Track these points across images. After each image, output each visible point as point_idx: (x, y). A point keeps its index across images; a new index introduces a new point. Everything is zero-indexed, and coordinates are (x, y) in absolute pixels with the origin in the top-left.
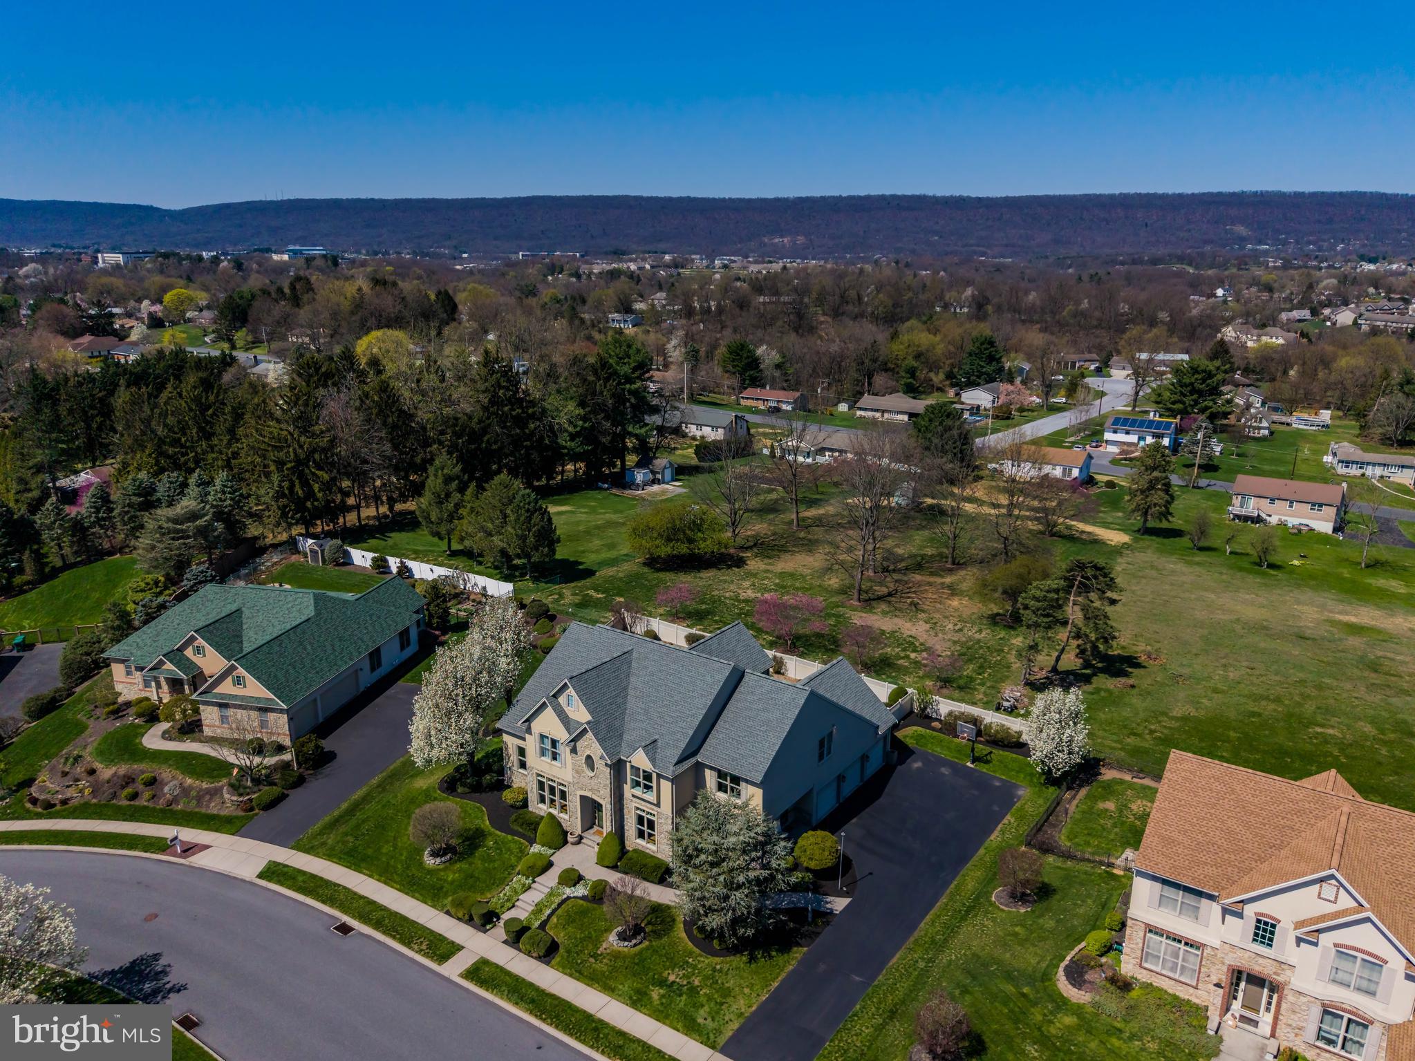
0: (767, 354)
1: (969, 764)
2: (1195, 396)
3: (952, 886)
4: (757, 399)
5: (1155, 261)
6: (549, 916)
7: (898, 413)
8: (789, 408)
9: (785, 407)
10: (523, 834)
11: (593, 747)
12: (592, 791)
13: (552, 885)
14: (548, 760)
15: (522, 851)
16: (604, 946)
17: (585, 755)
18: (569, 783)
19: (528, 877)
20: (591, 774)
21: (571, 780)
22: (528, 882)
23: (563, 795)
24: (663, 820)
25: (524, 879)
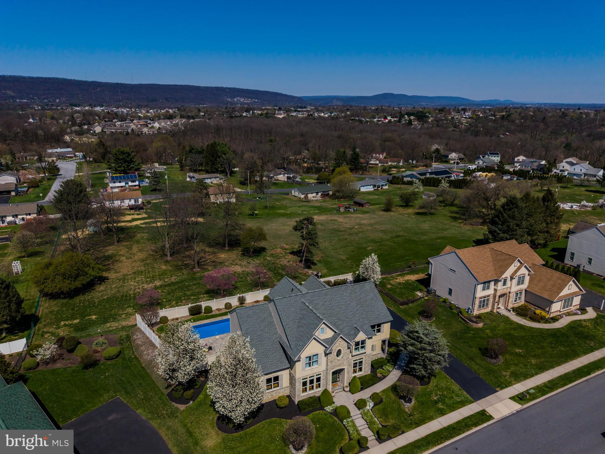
2: (126, 164)
6: (378, 420)
10: (313, 409)
11: (340, 344)
12: (339, 366)
13: (359, 412)
14: (310, 368)
15: (326, 415)
16: (407, 410)
17: (337, 351)
18: (323, 371)
19: (349, 417)
20: (339, 358)
21: (325, 369)
22: (351, 419)
23: (318, 380)
24: (367, 358)
25: (348, 420)
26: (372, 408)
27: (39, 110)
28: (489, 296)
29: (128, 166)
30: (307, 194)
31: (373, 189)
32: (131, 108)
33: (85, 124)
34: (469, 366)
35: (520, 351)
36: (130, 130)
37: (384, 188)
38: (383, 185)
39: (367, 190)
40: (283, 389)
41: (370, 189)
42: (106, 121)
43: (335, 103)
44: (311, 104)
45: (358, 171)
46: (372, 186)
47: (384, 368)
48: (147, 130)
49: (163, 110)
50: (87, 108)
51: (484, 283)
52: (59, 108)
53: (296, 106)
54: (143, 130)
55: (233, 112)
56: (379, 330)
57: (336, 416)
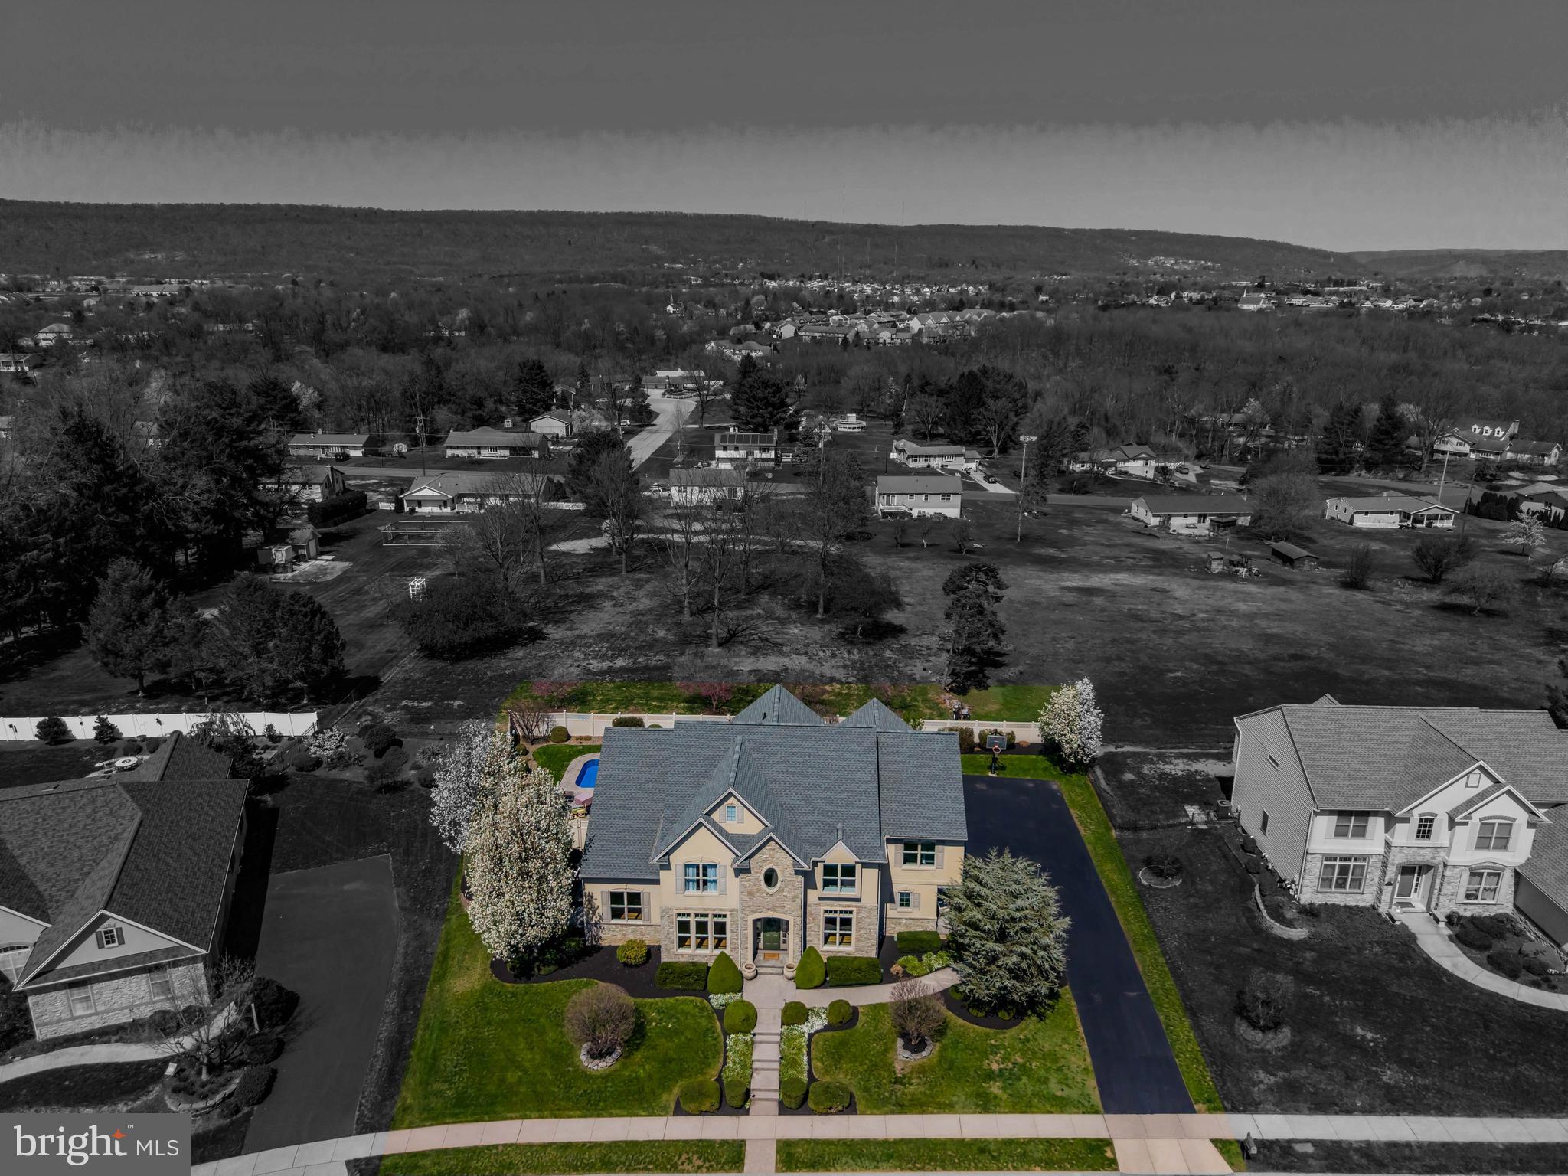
0: (303, 392)
1: (990, 774)
2: (770, 409)
3: (1105, 885)
4: (314, 447)
5: (592, 280)
6: (809, 1062)
7: (497, 448)
8: (359, 453)
9: (353, 453)
10: (684, 990)
11: (777, 858)
12: (773, 909)
13: (778, 1030)
14: (699, 893)
15: (703, 1009)
16: (898, 1066)
17: (764, 870)
18: (732, 911)
19: (745, 1033)
20: (771, 890)
21: (737, 906)
22: (749, 1037)
23: (720, 928)
24: (864, 914)
25: (741, 1037)
26: (817, 1032)
27: (698, 285)
28: (1364, 860)
29: (772, 416)
30: (1170, 517)
31: (1396, 525)
32: (883, 284)
33: (767, 319)
34: (1168, 1026)
35: (1369, 1036)
36: (851, 336)
37: (1438, 524)
38: (1436, 517)
39: (1378, 525)
40: (652, 928)
41: (1391, 522)
42: (811, 313)
43: (1459, 270)
44: (1376, 274)
45: (1392, 470)
46: (1396, 516)
47: (924, 957)
48: (889, 335)
49: (954, 287)
50: (791, 283)
51: (1342, 814)
52: (737, 282)
53: (1325, 277)
54: (881, 335)
55: (1123, 293)
56: (929, 859)
57: (721, 1020)
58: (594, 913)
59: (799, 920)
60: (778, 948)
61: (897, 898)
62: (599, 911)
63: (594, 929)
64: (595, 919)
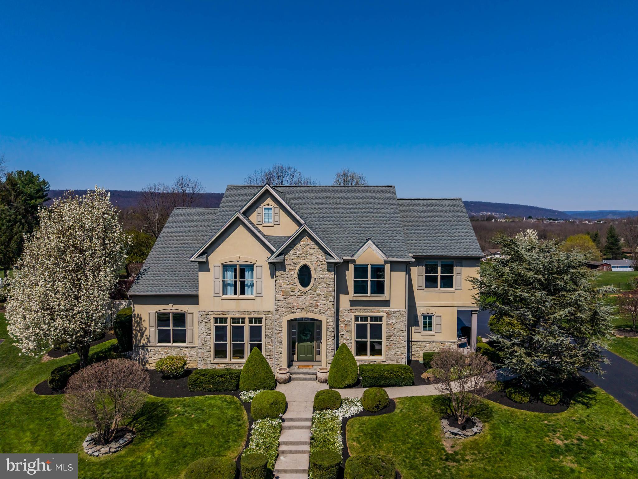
6: (344, 441)
11: (311, 253)
12: (307, 308)
13: (310, 415)
14: (238, 296)
16: (447, 443)
17: (298, 267)
18: (268, 314)
19: (273, 417)
20: (304, 289)
21: (272, 309)
22: (277, 422)
23: (256, 333)
24: (393, 320)
25: (269, 422)
26: (352, 417)
40: (195, 349)
56: (448, 282)
57: (248, 411)
58: (142, 336)
59: (332, 320)
60: (312, 360)
61: (421, 320)
62: (147, 333)
63: (141, 351)
64: (143, 342)
